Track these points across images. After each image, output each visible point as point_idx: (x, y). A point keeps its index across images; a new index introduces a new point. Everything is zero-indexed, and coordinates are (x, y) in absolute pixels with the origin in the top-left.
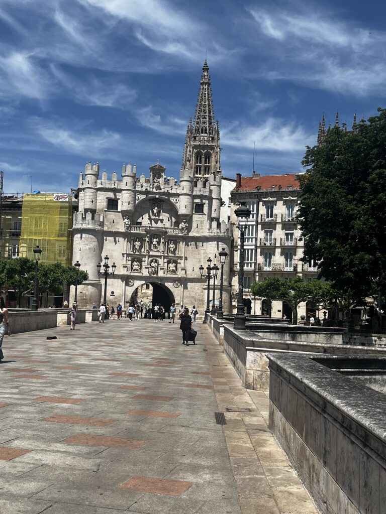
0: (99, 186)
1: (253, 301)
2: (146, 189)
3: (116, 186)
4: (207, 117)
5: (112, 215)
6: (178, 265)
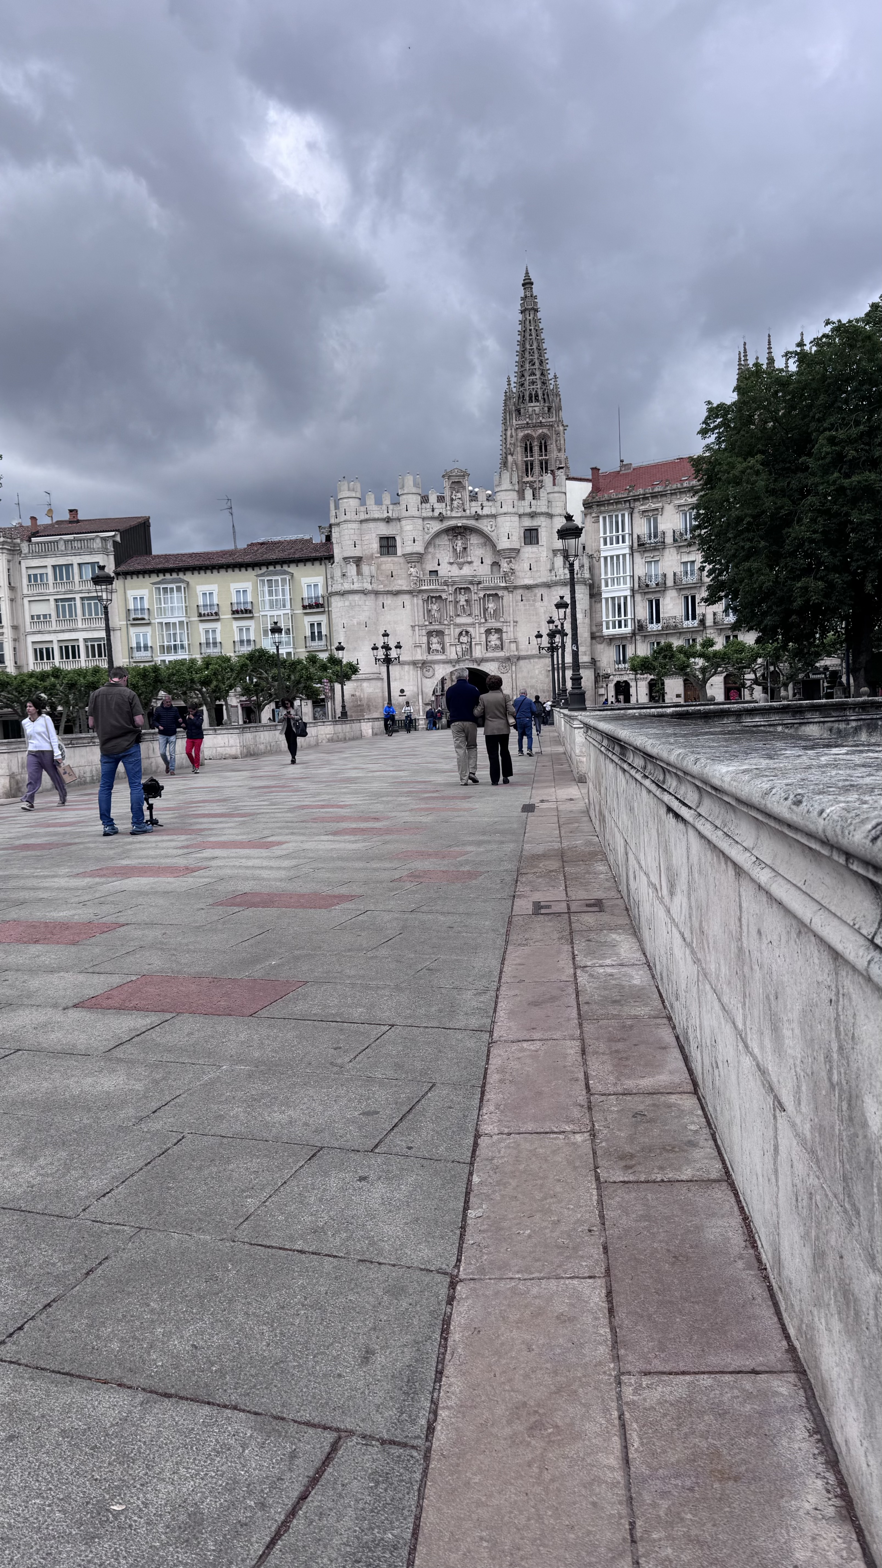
0: (363, 516)
1: (633, 684)
3: (390, 515)
4: (538, 373)
5: (389, 563)
6: (504, 635)
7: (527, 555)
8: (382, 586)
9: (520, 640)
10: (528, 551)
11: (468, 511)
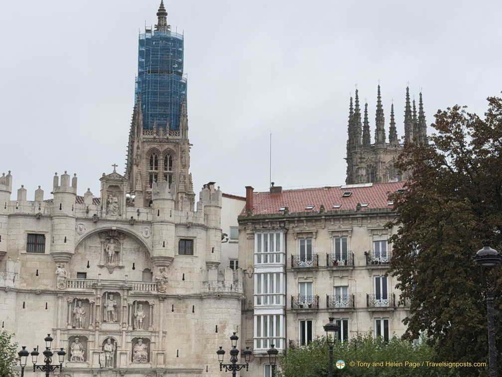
0: (11, 211)
2: (95, 215)
3: (42, 212)
5: (35, 261)
7: (180, 265)
8: (25, 284)
9: (167, 352)
10: (183, 262)
11: (124, 216)
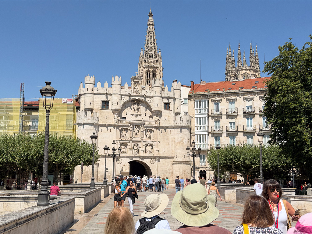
0: (95, 92)
2: (129, 93)
3: (107, 92)
5: (105, 112)
7: (165, 114)
8: (102, 122)
9: (160, 149)
11: (141, 94)
